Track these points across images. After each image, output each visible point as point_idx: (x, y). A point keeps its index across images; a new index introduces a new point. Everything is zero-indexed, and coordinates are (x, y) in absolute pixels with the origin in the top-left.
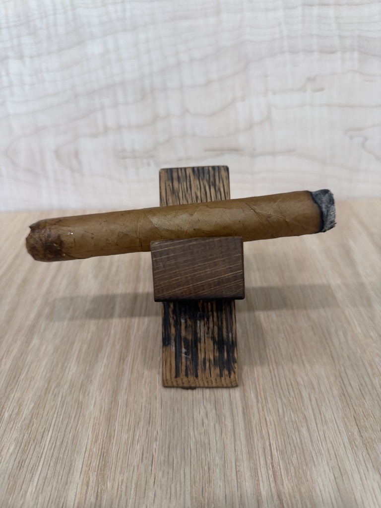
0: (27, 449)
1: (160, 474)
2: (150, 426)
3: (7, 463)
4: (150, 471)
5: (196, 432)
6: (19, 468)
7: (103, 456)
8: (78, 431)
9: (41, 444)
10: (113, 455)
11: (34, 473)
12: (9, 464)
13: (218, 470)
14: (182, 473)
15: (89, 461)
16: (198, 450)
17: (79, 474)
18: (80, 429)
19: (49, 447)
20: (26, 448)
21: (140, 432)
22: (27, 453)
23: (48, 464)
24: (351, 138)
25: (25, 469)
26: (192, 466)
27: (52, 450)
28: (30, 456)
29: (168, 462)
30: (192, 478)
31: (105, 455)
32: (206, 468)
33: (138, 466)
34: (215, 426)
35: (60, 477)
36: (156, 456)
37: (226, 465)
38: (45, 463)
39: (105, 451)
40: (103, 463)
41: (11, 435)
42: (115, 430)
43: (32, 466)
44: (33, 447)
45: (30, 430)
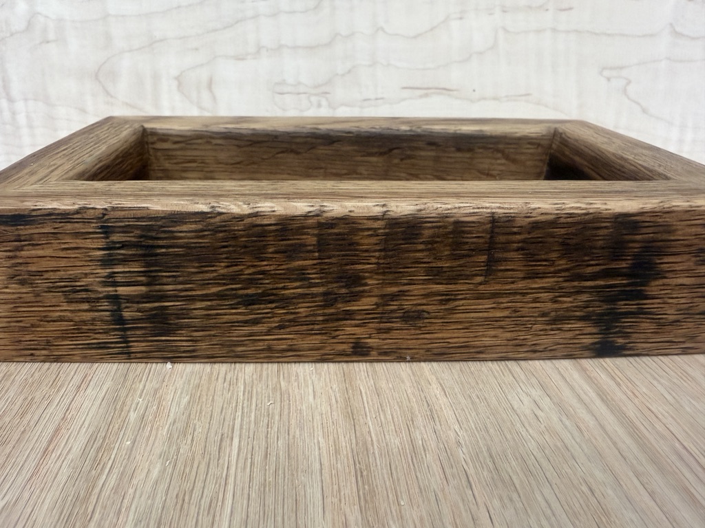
0: (191, 471)
1: (496, 503)
2: (438, 424)
3: (149, 497)
4: (471, 498)
5: (531, 431)
6: (179, 506)
7: (362, 476)
8: (294, 437)
9: (221, 461)
10: (382, 474)
11: (218, 514)
12: (154, 499)
13: (610, 492)
14: (540, 498)
15: (336, 487)
16: (551, 459)
17: (320, 510)
18: (298, 433)
19: (240, 465)
20: (187, 470)
21: (421, 433)
22: (192, 478)
23: (246, 496)
24: (609, 79)
25: (193, 510)
26: (554, 486)
27: (248, 470)
28: (199, 485)
29: (503, 481)
30: (566, 507)
31: (365, 473)
32: (584, 488)
33: (443, 490)
34: (561, 421)
35: (279, 519)
36: (471, 471)
37: (622, 483)
38: (238, 493)
39: (364, 467)
40: (366, 487)
41: (148, 448)
42: (369, 432)
43: (208, 500)
44: (203, 467)
45: (190, 438)
